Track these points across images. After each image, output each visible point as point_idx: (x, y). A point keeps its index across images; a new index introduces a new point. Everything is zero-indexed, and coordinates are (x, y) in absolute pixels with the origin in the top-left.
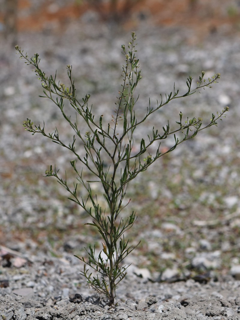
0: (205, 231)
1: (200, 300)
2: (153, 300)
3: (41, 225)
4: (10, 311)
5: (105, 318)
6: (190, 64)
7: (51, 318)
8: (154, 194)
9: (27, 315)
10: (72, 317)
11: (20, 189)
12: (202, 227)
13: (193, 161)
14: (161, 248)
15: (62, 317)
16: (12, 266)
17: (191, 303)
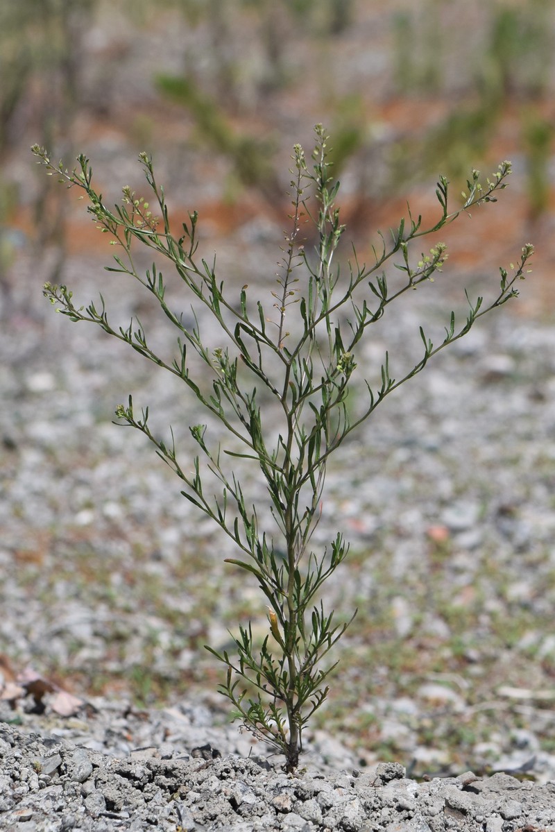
0: (527, 711)
1: (508, 785)
2: (394, 771)
3: (113, 666)
4: (54, 754)
5: (279, 786)
6: (517, 355)
7: (149, 776)
8: (404, 626)
9: (94, 766)
10: (200, 779)
11: (61, 588)
12: (520, 702)
13: (508, 563)
14: (414, 738)
15: (176, 777)
16: (48, 710)
17: (485, 790)
